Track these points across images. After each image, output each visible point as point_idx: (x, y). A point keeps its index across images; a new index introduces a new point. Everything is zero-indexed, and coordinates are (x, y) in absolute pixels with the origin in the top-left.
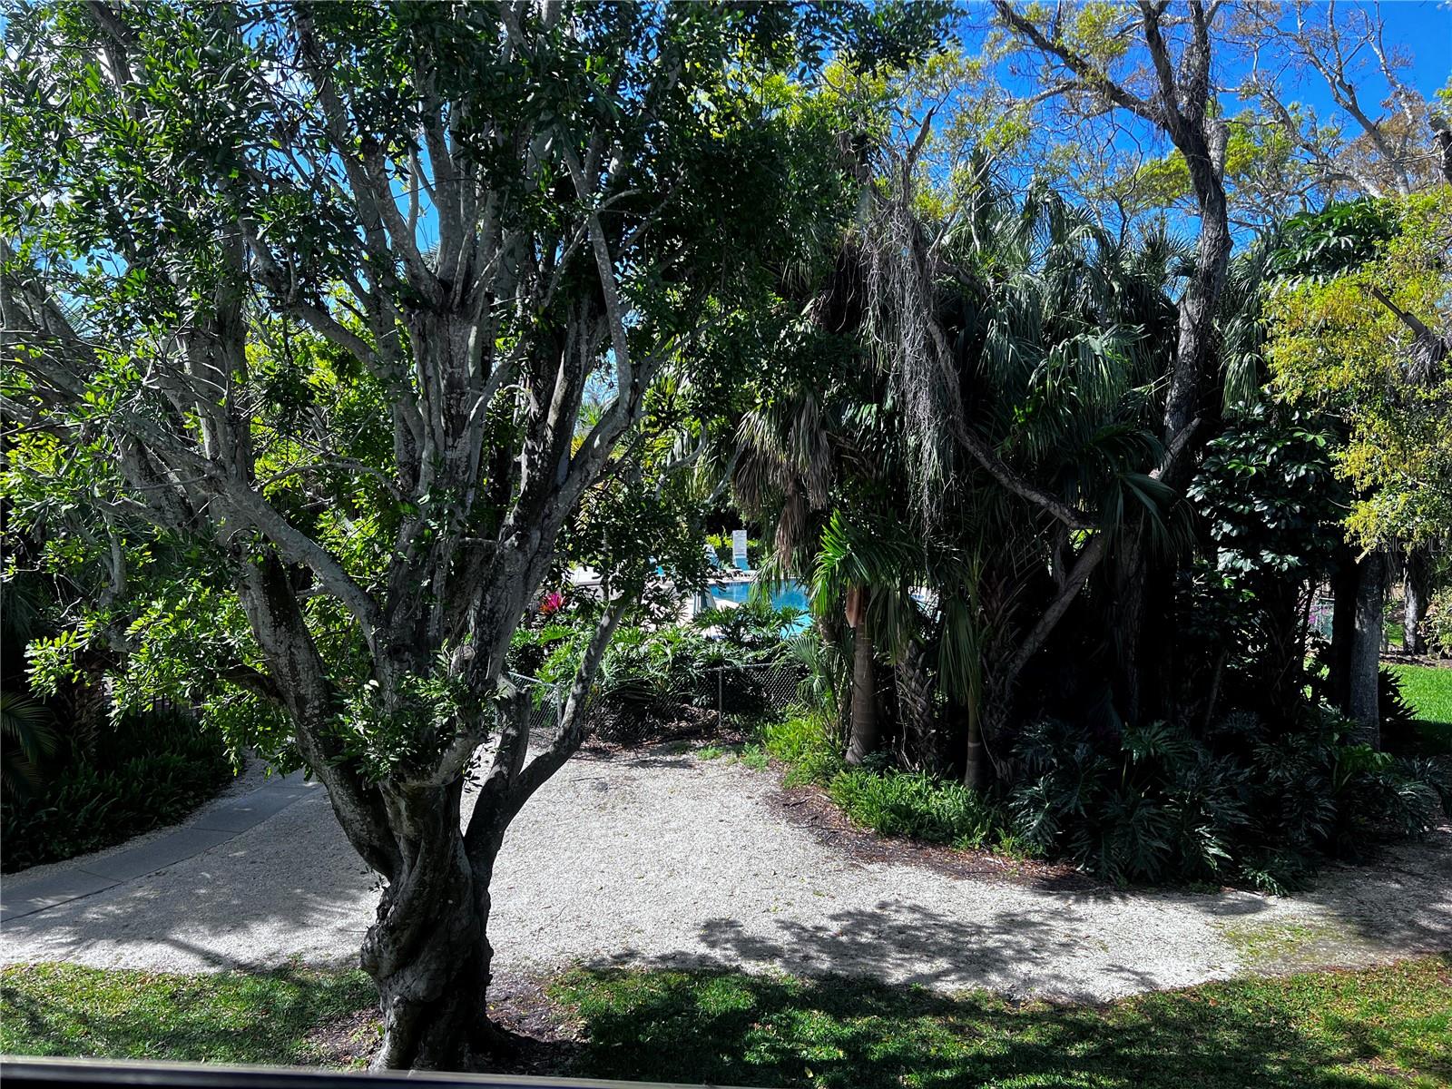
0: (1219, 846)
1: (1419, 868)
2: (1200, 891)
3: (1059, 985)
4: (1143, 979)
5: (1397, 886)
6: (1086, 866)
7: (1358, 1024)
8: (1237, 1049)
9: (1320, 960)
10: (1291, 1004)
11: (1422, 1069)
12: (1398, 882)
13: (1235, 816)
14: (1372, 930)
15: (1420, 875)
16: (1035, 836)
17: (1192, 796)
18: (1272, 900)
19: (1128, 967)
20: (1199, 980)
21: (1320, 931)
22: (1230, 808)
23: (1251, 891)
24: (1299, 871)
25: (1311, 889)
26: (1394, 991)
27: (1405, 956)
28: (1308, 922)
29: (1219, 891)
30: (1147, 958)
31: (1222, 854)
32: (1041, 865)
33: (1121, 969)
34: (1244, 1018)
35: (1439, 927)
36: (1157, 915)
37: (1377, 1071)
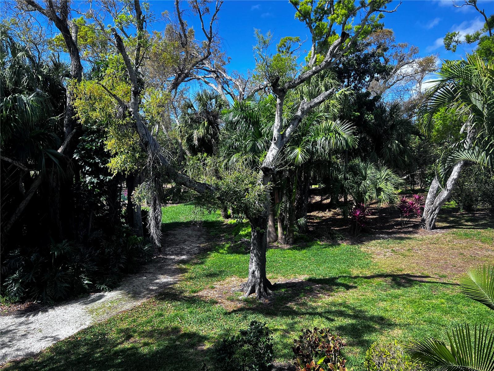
0: (88, 280)
1: (152, 271)
2: (82, 297)
3: (19, 353)
4: (55, 338)
5: (145, 278)
6: (37, 301)
7: (127, 328)
8: (86, 353)
9: (119, 310)
10: (106, 329)
11: (144, 337)
12: (145, 276)
13: (93, 268)
14: (136, 295)
15: (152, 273)
16: (15, 294)
17: (77, 265)
18: (106, 294)
19: (49, 336)
20: (76, 331)
21: (120, 300)
22: (91, 266)
23: (100, 292)
24: (115, 281)
25: (119, 286)
26: (139, 313)
27: (145, 300)
28: (117, 298)
29: (89, 295)
30: (57, 329)
31: (89, 282)
32: (18, 305)
33: (46, 337)
34: (90, 340)
35: (155, 288)
36: (64, 311)
37: (131, 343)
